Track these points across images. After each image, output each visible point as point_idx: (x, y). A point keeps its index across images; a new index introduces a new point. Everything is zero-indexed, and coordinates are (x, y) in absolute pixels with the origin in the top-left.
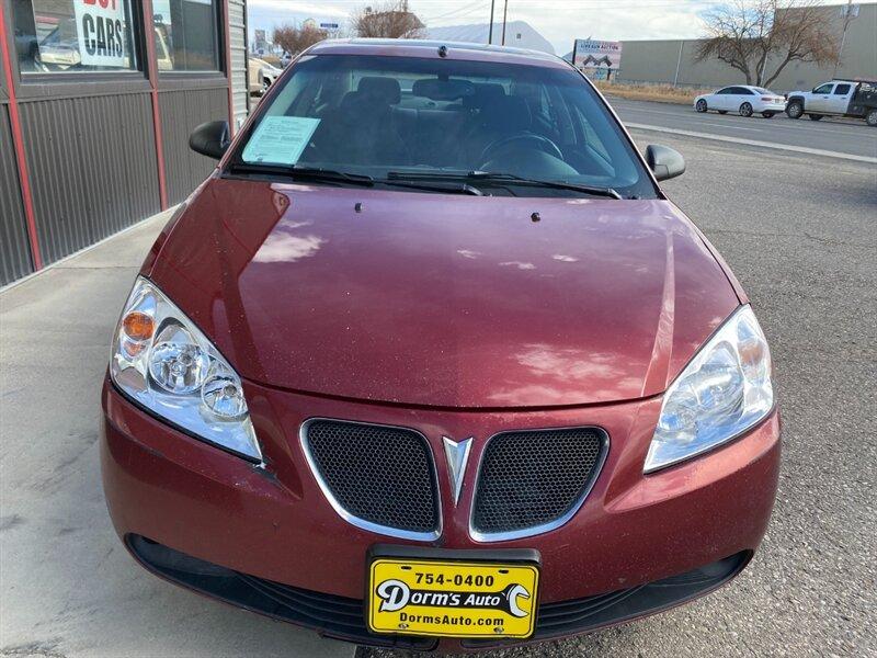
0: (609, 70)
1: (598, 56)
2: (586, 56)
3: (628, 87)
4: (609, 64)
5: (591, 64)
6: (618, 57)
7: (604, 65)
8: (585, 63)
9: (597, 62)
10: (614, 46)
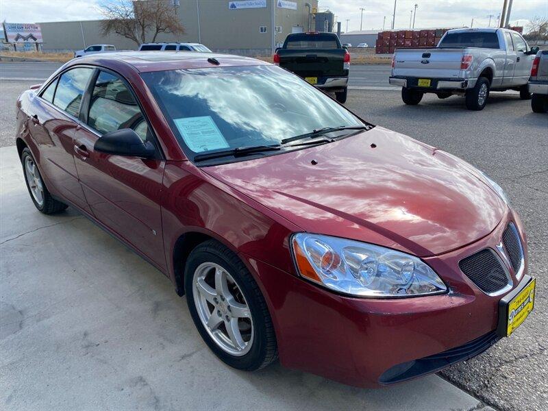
0: (37, 44)
1: (25, 34)
2: (15, 34)
3: (56, 55)
4: (35, 39)
5: (21, 40)
6: (40, 34)
7: (31, 40)
8: (17, 39)
9: (25, 39)
10: (34, 27)
